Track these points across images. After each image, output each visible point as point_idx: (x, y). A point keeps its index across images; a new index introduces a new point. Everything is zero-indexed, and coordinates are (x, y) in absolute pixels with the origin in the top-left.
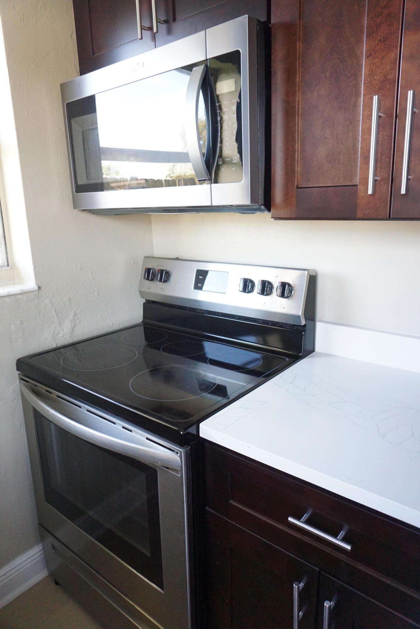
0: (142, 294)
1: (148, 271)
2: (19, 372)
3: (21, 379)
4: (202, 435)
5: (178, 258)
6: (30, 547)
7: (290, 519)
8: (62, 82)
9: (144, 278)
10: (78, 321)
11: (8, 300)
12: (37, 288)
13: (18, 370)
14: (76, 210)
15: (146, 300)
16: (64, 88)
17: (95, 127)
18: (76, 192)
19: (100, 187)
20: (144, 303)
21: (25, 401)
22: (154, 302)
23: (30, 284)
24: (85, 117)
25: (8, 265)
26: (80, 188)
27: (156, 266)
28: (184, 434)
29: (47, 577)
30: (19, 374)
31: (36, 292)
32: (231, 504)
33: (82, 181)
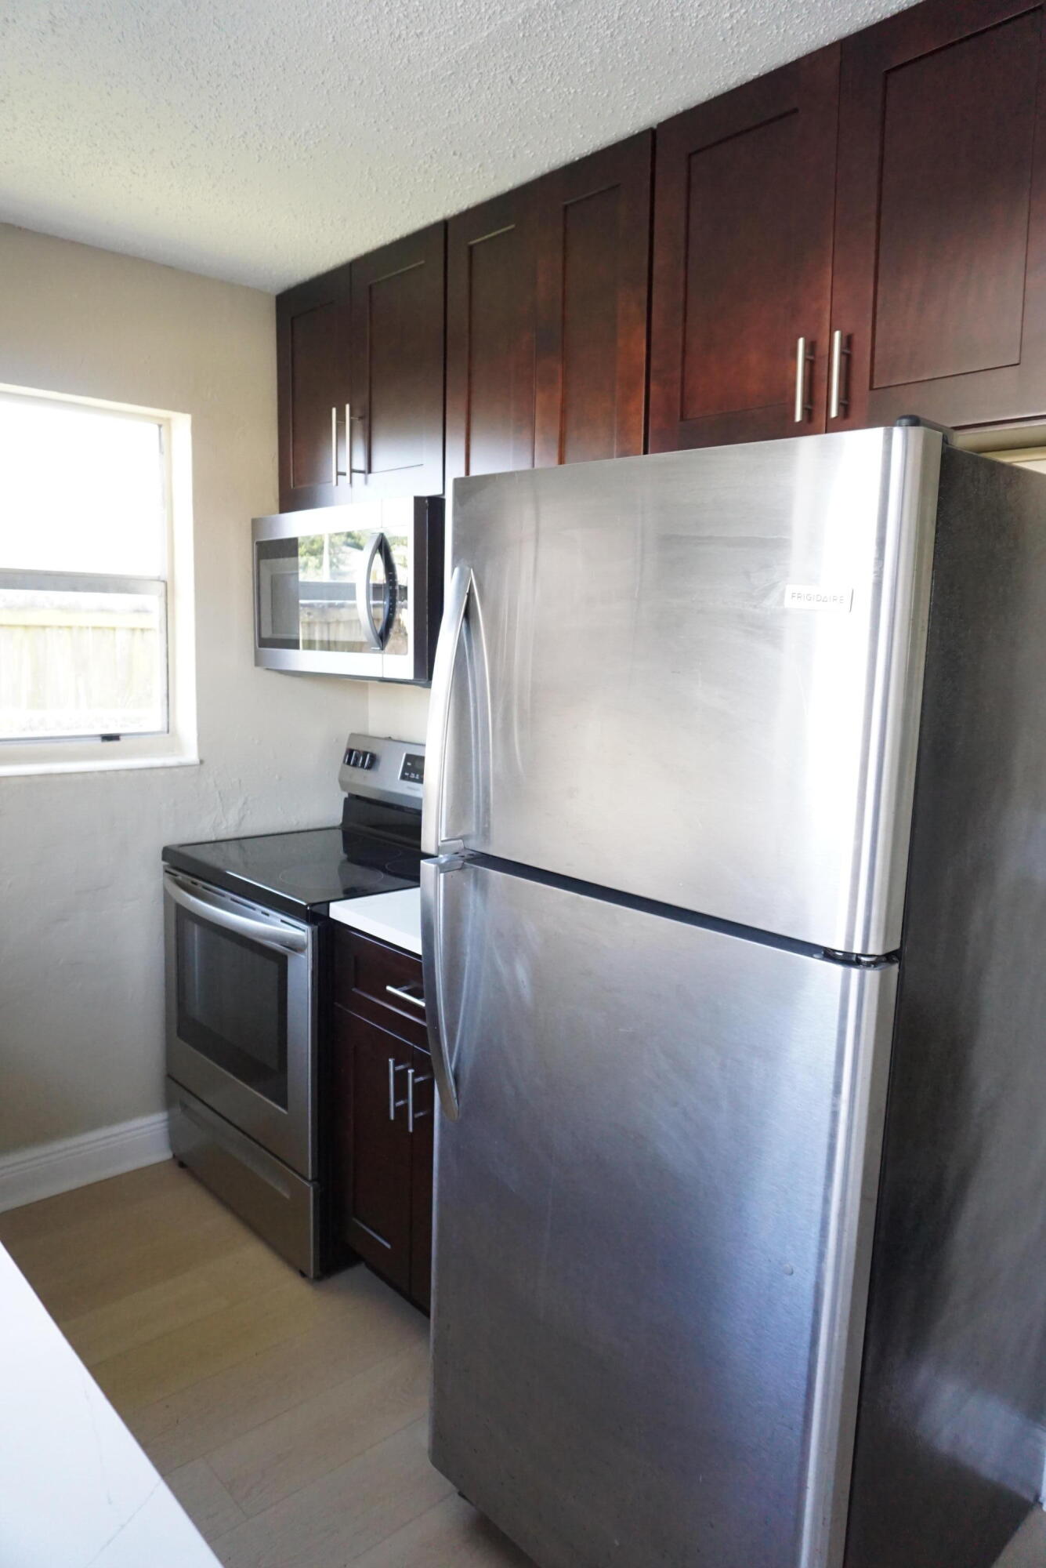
0: (344, 785)
1: (350, 752)
2: (166, 863)
3: (166, 871)
4: (332, 915)
5: (390, 738)
6: (152, 1112)
7: (389, 988)
8: (256, 516)
9: (344, 761)
10: (249, 812)
11: (162, 773)
12: (199, 762)
13: (164, 859)
14: (258, 669)
15: (349, 794)
16: (256, 524)
17: (295, 572)
18: (260, 646)
19: (293, 644)
20: (346, 799)
21: (167, 897)
22: (358, 797)
23: (191, 756)
24: (281, 560)
25: (168, 731)
26: (263, 643)
27: (361, 746)
28: (311, 910)
29: (169, 1160)
30: (164, 866)
31: (196, 767)
32: (353, 992)
33: (267, 633)
